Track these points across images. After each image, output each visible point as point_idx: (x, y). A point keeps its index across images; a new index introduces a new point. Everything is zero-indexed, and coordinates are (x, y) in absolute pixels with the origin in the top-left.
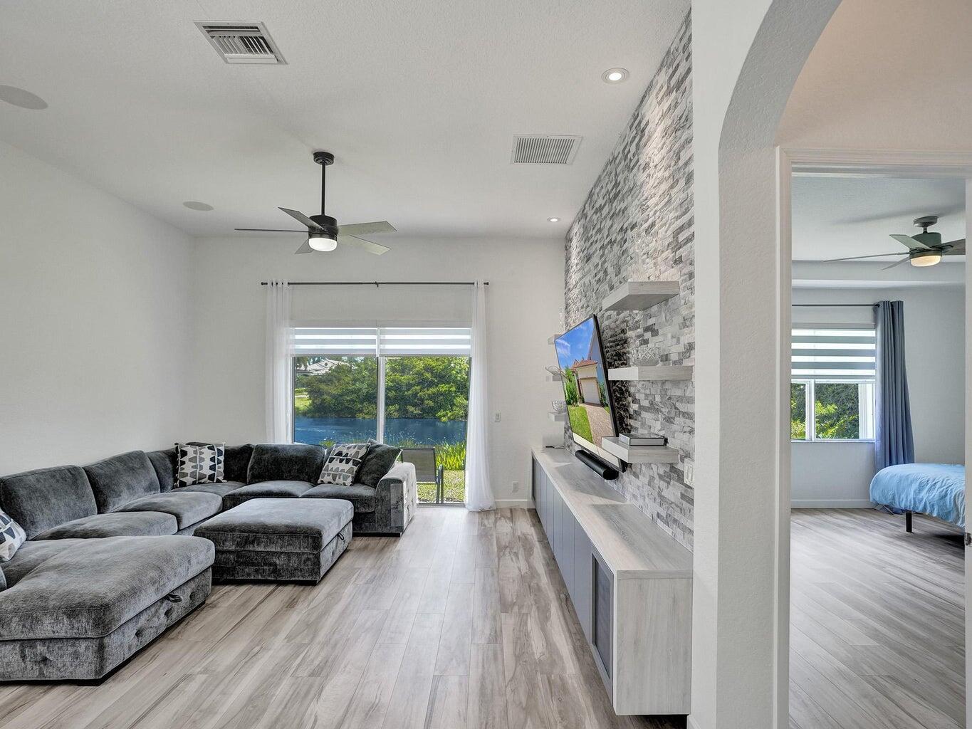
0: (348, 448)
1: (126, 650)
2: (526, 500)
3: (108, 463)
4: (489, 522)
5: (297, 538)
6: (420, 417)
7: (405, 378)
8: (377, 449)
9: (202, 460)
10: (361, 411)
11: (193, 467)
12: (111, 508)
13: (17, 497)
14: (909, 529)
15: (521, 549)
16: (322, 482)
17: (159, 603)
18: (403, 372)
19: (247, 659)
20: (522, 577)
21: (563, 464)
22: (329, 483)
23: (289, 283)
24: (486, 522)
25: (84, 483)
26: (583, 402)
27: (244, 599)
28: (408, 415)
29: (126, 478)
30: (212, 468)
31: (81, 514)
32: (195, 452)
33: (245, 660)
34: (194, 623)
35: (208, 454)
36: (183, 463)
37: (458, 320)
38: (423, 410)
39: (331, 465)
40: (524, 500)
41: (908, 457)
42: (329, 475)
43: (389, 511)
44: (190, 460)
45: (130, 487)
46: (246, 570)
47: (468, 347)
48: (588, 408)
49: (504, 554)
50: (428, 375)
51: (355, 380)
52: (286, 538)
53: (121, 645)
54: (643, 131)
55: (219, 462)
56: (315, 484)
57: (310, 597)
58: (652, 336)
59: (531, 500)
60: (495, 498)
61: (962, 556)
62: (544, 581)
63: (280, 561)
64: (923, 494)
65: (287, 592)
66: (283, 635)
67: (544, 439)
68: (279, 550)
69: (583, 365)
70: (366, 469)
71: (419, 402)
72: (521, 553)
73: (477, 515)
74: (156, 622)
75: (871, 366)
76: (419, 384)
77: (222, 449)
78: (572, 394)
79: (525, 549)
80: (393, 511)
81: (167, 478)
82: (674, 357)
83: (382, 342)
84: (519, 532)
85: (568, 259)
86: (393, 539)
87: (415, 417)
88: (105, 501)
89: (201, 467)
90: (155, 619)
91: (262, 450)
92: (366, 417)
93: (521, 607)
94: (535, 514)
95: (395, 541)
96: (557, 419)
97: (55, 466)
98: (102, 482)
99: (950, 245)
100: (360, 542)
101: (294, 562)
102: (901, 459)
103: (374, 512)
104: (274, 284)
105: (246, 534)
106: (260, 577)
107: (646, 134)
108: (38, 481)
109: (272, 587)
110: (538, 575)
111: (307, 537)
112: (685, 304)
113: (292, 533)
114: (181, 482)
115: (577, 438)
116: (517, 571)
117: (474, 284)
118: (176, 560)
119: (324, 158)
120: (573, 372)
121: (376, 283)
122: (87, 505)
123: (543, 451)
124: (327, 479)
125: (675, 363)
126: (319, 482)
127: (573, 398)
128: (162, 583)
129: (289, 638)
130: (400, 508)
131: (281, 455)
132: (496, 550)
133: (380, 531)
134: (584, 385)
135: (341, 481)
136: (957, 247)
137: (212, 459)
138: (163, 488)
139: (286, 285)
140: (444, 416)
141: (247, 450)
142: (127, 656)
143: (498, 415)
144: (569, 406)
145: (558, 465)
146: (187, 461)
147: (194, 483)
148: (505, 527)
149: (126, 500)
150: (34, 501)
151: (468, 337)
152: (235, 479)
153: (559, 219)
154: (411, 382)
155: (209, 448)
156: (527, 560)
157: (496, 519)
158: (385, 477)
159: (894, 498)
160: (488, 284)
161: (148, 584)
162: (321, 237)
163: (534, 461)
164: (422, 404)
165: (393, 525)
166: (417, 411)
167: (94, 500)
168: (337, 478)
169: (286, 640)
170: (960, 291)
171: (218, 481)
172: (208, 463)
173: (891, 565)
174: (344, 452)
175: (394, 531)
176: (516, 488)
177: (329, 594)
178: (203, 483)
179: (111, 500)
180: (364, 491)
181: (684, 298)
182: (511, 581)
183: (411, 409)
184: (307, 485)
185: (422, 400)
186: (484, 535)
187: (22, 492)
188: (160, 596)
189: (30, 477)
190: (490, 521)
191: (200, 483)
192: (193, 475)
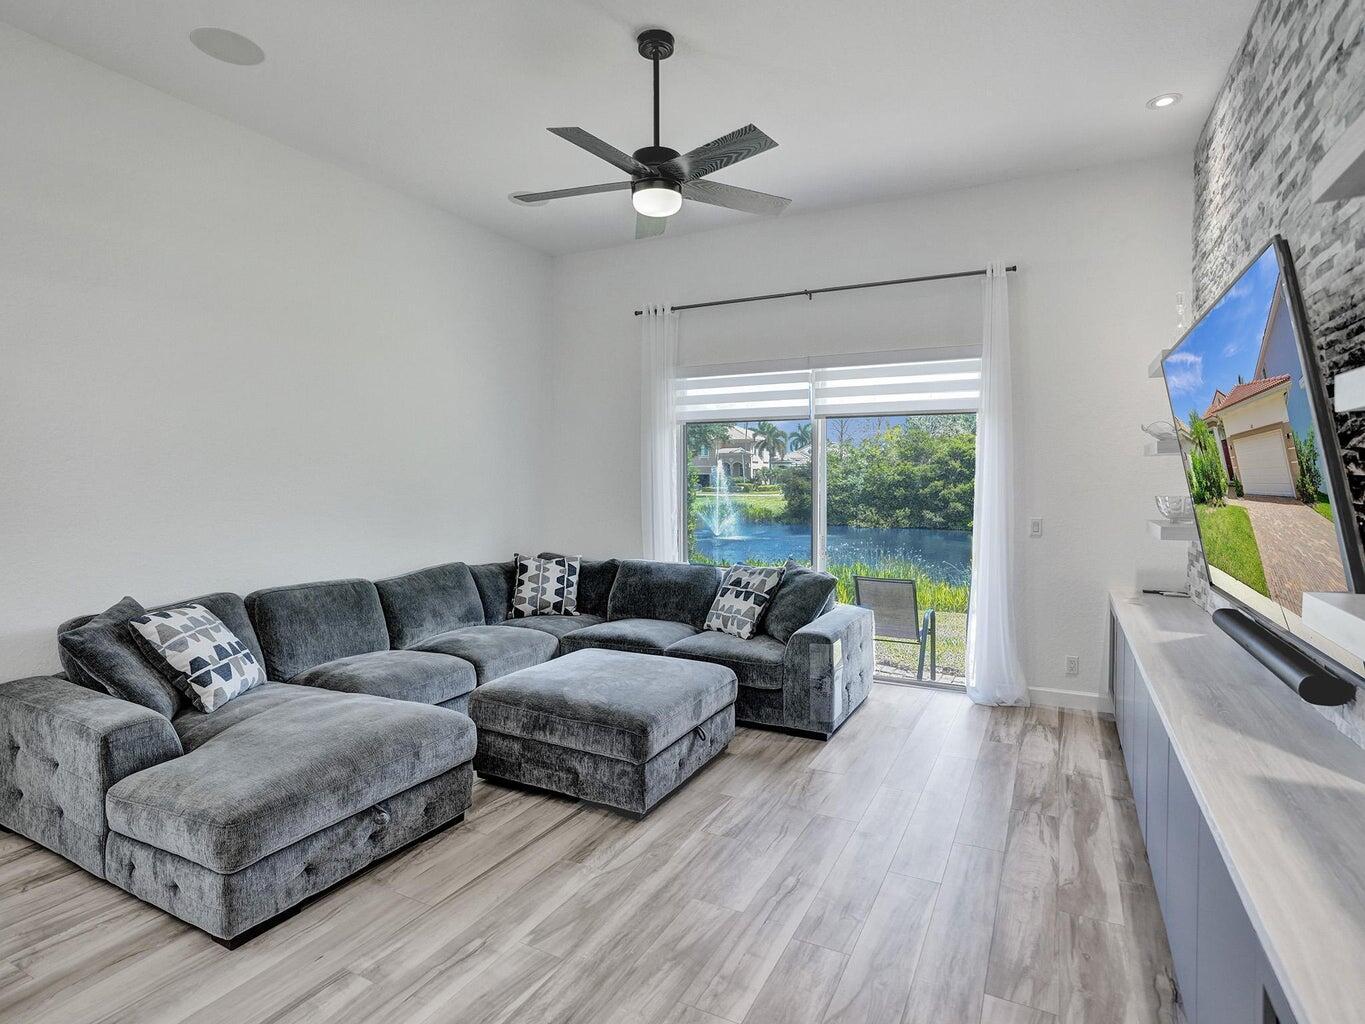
0: (752, 574)
1: (281, 895)
2: (1097, 695)
3: (411, 579)
4: (1010, 733)
5: (608, 731)
6: (944, 527)
7: (919, 469)
8: (797, 578)
9: (546, 579)
10: (854, 516)
11: (533, 590)
12: (409, 644)
13: (273, 619)
15: (1070, 811)
16: (709, 629)
17: (353, 821)
18: (917, 459)
19: (448, 964)
20: (1060, 892)
21: (1181, 636)
22: (719, 630)
23: (673, 309)
24: (1003, 733)
25: (371, 605)
26: (1240, 494)
27: (520, 823)
28: (923, 524)
29: (433, 601)
30: (559, 592)
31: (365, 648)
32: (538, 568)
33: (442, 967)
34: (426, 855)
35: (554, 571)
36: (521, 583)
37: (954, 344)
38: (947, 517)
39: (723, 601)
40: (1088, 696)
42: (718, 617)
43: (807, 693)
44: (530, 579)
45: (436, 614)
46: (536, 772)
47: (975, 394)
48: (1253, 509)
49: (1026, 815)
50: (956, 464)
51: (847, 472)
52: (592, 729)
53: (270, 888)
55: (570, 584)
56: (699, 630)
57: (619, 845)
59: (1107, 696)
60: (1028, 684)
62: (1116, 916)
63: (583, 768)
65: (591, 822)
66: (531, 924)
67: (1138, 575)
68: (582, 749)
69: (1243, 396)
70: (776, 612)
71: (941, 504)
72: (1067, 821)
73: (988, 713)
74: (347, 851)
76: (940, 477)
77: (577, 565)
78: (1207, 477)
79: (1077, 813)
80: (813, 693)
81: (497, 604)
83: (819, 393)
84: (1071, 766)
85: (1201, 190)
86: (812, 743)
87: (935, 527)
88: (400, 631)
89: (544, 591)
90: (346, 847)
91: (631, 570)
92: (862, 524)
93: (1040, 987)
94: (1111, 728)
95: (814, 749)
96: (1167, 534)
97: (336, 579)
98: (397, 605)
100: (753, 740)
101: (604, 774)
103: (781, 690)
104: (652, 313)
105: (536, 713)
106: (554, 788)
108: (306, 597)
109: (571, 809)
110: (1101, 894)
111: (623, 732)
113: (601, 721)
114: (517, 611)
115: (1219, 577)
116: (1048, 870)
117: (985, 272)
118: (388, 750)
119: (655, 43)
120: (1212, 424)
121: (806, 292)
122: (373, 637)
123: (1135, 601)
124: (714, 622)
126: (705, 627)
127: (1208, 489)
128: (353, 789)
129: (538, 935)
130: (826, 688)
131: (655, 579)
132: (1009, 803)
133: (790, 724)
134: (1242, 453)
135: (734, 629)
137: (560, 580)
138: (490, 619)
139: (668, 311)
141: (610, 569)
142: (284, 907)
143: (1036, 524)
144: (1200, 508)
145: (1167, 636)
146: (526, 581)
147: (534, 613)
148: (1041, 749)
149: (430, 635)
150: (296, 627)
151: (976, 376)
152: (593, 611)
153: (1178, 97)
154: (929, 474)
155: (558, 563)
156: (1079, 845)
157: (1026, 726)
158: (804, 629)
160: (1014, 269)
161: (323, 789)
163: (1113, 621)
164: (945, 507)
165: (813, 717)
166: (938, 519)
167: (385, 630)
168: (730, 623)
169: (528, 939)
171: (567, 613)
172: (553, 586)
174: (745, 579)
175: (815, 729)
176: (1073, 669)
177: (652, 846)
178: (547, 614)
179: (408, 631)
180: (765, 651)
182: (1029, 896)
183: (928, 514)
184: (687, 628)
185: (946, 502)
186: (994, 759)
187: (283, 613)
188: (350, 811)
189: (297, 593)
190: (1013, 730)
191: (543, 614)
192: (532, 602)
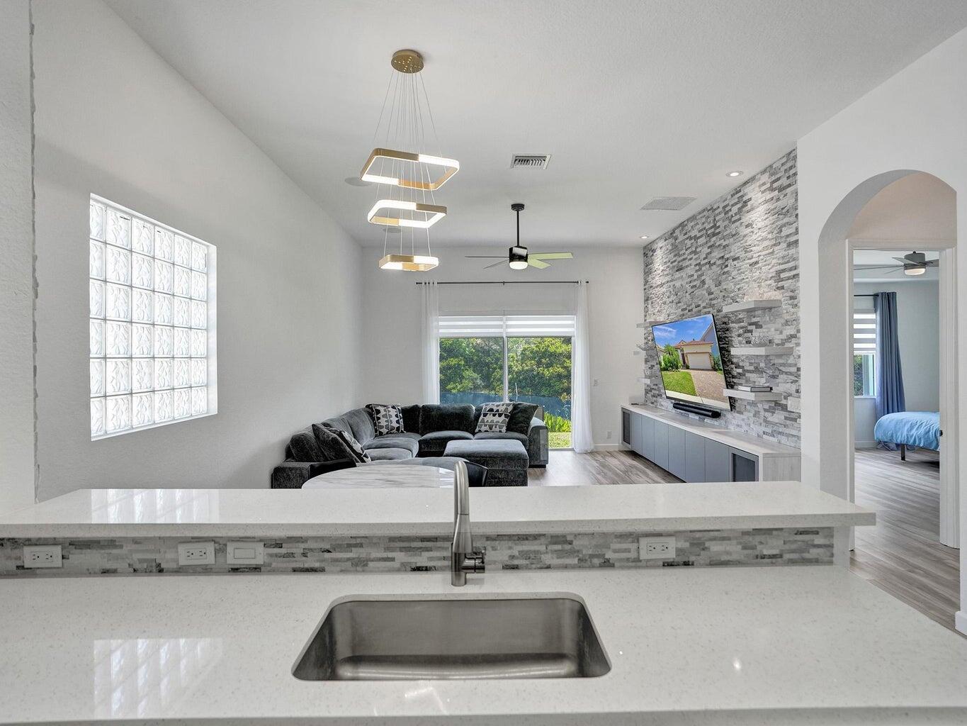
0: (498, 406)
2: (617, 444)
3: (351, 416)
4: (599, 458)
5: (513, 460)
8: (520, 406)
9: (390, 416)
11: (385, 421)
14: (903, 458)
16: (480, 430)
22: (487, 430)
23: (438, 283)
24: (597, 458)
26: (688, 368)
30: (398, 422)
32: (385, 411)
35: (393, 412)
36: (379, 418)
37: (564, 309)
39: (486, 419)
41: (900, 407)
42: (485, 425)
43: (539, 450)
44: (383, 416)
47: (572, 330)
48: (692, 373)
54: (745, 202)
55: (400, 418)
56: (473, 431)
58: (756, 328)
59: (621, 445)
60: (595, 443)
61: (938, 471)
64: (914, 432)
67: (630, 398)
68: (501, 469)
69: (694, 344)
70: (516, 420)
75: (872, 341)
77: (400, 408)
78: (670, 363)
80: (541, 449)
82: (777, 341)
83: (508, 326)
84: (627, 463)
86: (542, 469)
89: (391, 422)
94: (632, 453)
95: (545, 470)
98: (354, 429)
99: (931, 262)
101: (512, 476)
102: (896, 409)
104: (427, 284)
107: (749, 206)
112: (787, 313)
113: (510, 457)
114: (380, 432)
115: (671, 393)
117: (578, 282)
119: (518, 207)
120: (678, 349)
121: (503, 282)
124: (483, 428)
125: (777, 345)
126: (477, 431)
127: (673, 366)
130: (547, 447)
132: (621, 473)
134: (690, 358)
135: (497, 429)
136: (934, 263)
137: (396, 416)
139: (436, 284)
140: (454, 388)
141: (417, 409)
143: (596, 381)
144: (663, 372)
146: (381, 417)
147: (387, 433)
151: (573, 322)
152: (411, 430)
155: (392, 408)
157: (603, 457)
158: (534, 425)
159: (892, 436)
160: (588, 282)
162: (519, 260)
165: (542, 459)
168: (493, 427)
170: (935, 285)
172: (394, 419)
173: (892, 476)
174: (495, 409)
175: (542, 463)
176: (609, 436)
178: (393, 433)
181: (786, 309)
184: (468, 433)
191: (391, 433)
192: (387, 427)
